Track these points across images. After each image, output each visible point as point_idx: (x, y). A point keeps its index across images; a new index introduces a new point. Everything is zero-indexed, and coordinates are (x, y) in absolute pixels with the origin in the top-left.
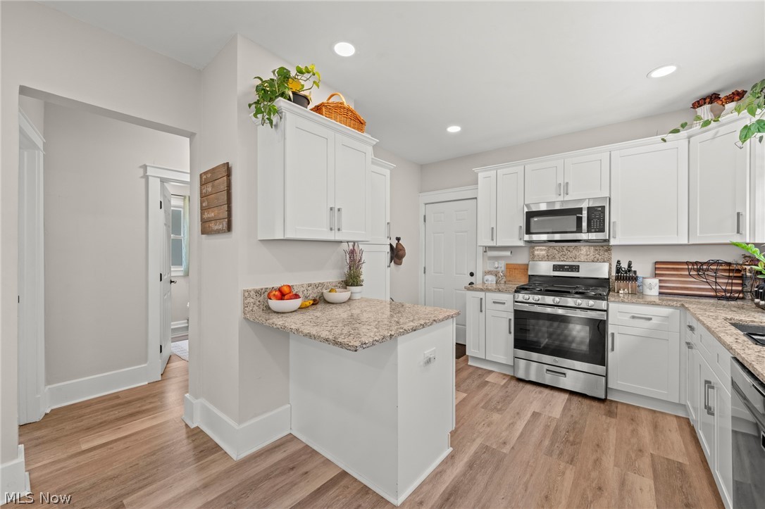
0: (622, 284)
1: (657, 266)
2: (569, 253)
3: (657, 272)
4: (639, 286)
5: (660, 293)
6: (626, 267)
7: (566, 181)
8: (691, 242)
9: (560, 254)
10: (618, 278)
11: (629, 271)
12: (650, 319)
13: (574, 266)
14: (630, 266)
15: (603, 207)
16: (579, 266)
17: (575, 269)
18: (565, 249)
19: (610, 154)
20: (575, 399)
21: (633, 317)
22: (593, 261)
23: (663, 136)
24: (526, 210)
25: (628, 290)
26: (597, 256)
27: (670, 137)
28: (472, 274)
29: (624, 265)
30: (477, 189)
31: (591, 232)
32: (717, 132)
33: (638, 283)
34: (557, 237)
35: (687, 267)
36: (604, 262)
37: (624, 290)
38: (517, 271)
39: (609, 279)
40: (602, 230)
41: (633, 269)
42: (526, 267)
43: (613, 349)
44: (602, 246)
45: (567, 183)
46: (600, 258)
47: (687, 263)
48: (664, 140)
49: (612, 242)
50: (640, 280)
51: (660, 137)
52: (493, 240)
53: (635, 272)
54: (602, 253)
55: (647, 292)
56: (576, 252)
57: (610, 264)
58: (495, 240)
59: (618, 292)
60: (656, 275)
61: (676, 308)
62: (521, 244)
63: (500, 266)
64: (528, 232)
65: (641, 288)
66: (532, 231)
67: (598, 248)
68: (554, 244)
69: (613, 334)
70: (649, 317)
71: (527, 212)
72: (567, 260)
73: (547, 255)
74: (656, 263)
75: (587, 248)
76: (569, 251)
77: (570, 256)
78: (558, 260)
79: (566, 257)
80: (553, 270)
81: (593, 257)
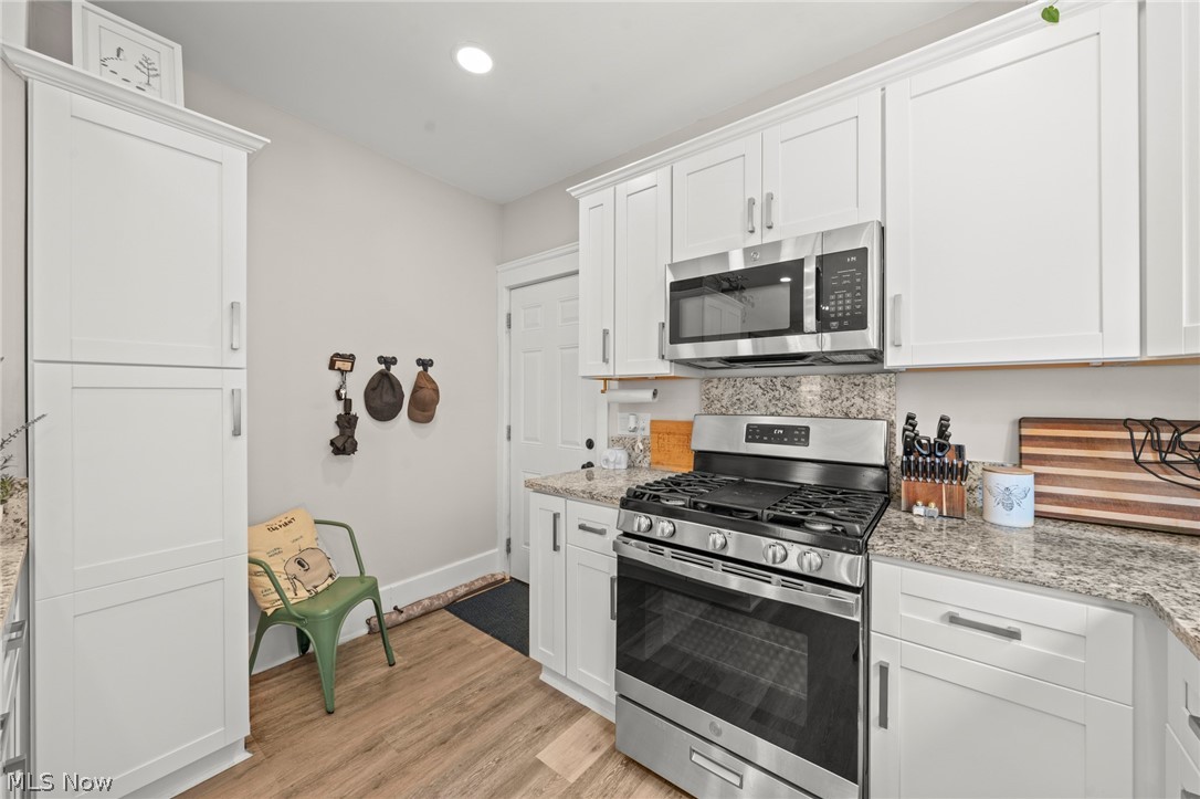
0: (921, 485)
1: (1025, 432)
2: (788, 394)
3: (1025, 450)
4: (971, 490)
5: (1039, 518)
6: (933, 435)
7: (766, 191)
9: (768, 396)
10: (907, 469)
11: (942, 447)
12: (1013, 635)
13: (795, 428)
14: (943, 431)
15: (862, 253)
16: (807, 429)
17: (799, 437)
18: (778, 382)
19: (884, 94)
21: (954, 619)
22: (847, 416)
24: (671, 279)
25: (939, 504)
26: (858, 401)
28: (590, 444)
30: (577, 251)
31: (829, 330)
33: (968, 483)
34: (745, 347)
35: (1126, 435)
36: (875, 418)
37: (926, 504)
38: (673, 440)
39: (886, 466)
40: (859, 322)
41: (952, 441)
42: (687, 429)
43: (883, 723)
44: (871, 375)
45: (769, 196)
46: (865, 406)
47: (1127, 424)
48: (1052, 15)
49: (892, 360)
50: (976, 471)
52: (605, 360)
53: (960, 450)
54: (869, 392)
55: (997, 514)
57: (891, 424)
58: (611, 361)
59: (909, 511)
60: (1023, 460)
61: (1119, 606)
62: (665, 369)
63: (641, 425)
64: (676, 337)
65: (977, 494)
66: (687, 333)
67: (859, 381)
69: (884, 670)
70: (1011, 626)
71: (671, 284)
72: (784, 413)
73: (739, 400)
74: (1022, 422)
75: (832, 382)
76: (789, 388)
77: (792, 401)
78: (763, 411)
79: (780, 405)
80: (747, 440)
81: (849, 403)
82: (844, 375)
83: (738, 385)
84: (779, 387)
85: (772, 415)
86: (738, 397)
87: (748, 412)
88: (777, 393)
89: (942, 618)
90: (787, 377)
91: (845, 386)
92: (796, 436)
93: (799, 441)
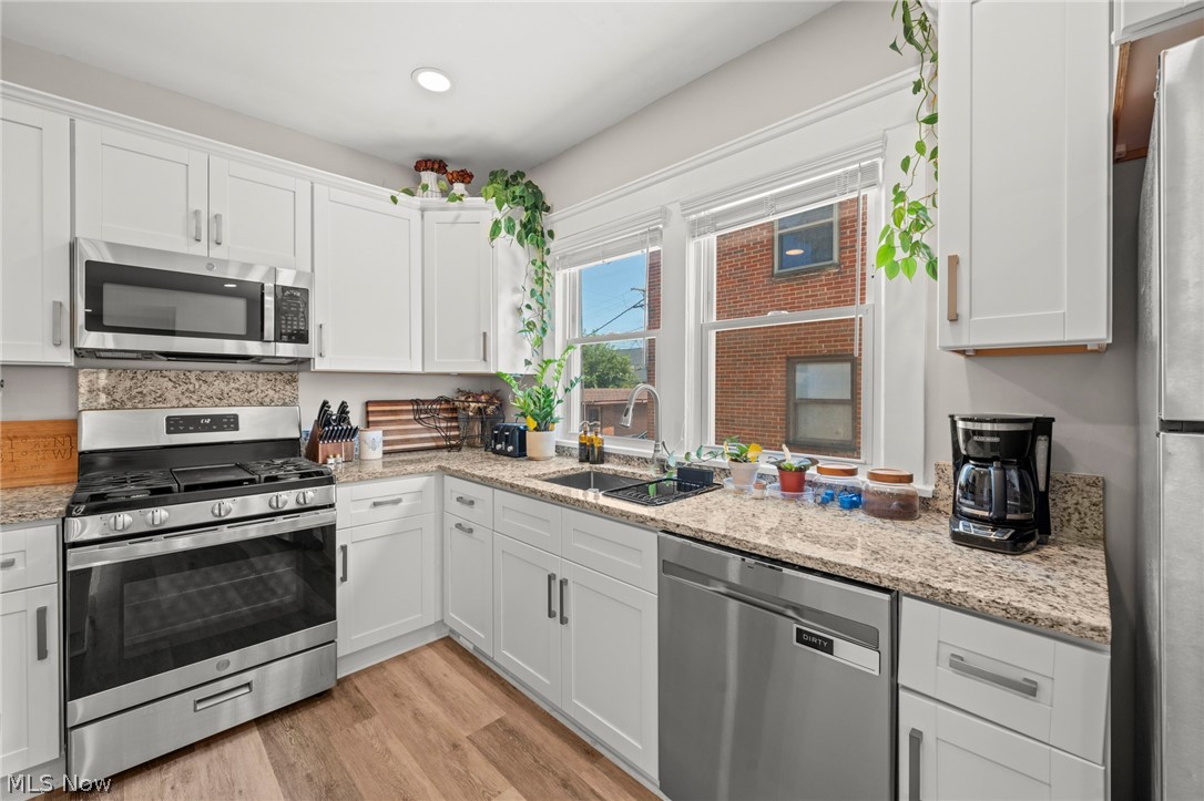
0: (331, 445)
1: (370, 409)
2: (204, 387)
3: (370, 419)
5: (385, 453)
6: (337, 413)
7: (214, 211)
8: (427, 370)
9: (180, 389)
11: (343, 420)
12: (398, 501)
13: (223, 416)
15: (305, 293)
16: (235, 416)
17: (228, 424)
18: (193, 377)
19: (312, 188)
20: (277, 727)
21: (375, 504)
22: (263, 404)
23: (395, 193)
25: (341, 455)
26: (271, 393)
27: (402, 197)
29: (334, 409)
31: (281, 342)
32: (458, 217)
33: (354, 441)
35: (411, 407)
37: (335, 457)
39: (298, 439)
40: (304, 339)
43: (344, 579)
44: (281, 373)
45: (217, 217)
46: (276, 396)
47: (411, 402)
48: (394, 200)
49: (319, 364)
51: (389, 192)
54: (279, 386)
55: (369, 454)
56: (222, 385)
59: (325, 462)
61: (430, 474)
62: (60, 357)
64: (94, 324)
66: (106, 322)
67: (271, 377)
68: (163, 364)
69: (344, 548)
70: (395, 498)
72: (200, 404)
73: (141, 393)
74: (367, 404)
75: (248, 377)
76: (205, 382)
77: (208, 393)
78: (175, 403)
79: (195, 397)
80: (169, 432)
81: (263, 395)
82: (258, 372)
83: (140, 377)
84: (193, 380)
85: (186, 406)
86: (139, 390)
87: (153, 405)
88: (191, 387)
89: (371, 507)
90: (203, 372)
91: (260, 381)
92: (225, 423)
93: (229, 427)
